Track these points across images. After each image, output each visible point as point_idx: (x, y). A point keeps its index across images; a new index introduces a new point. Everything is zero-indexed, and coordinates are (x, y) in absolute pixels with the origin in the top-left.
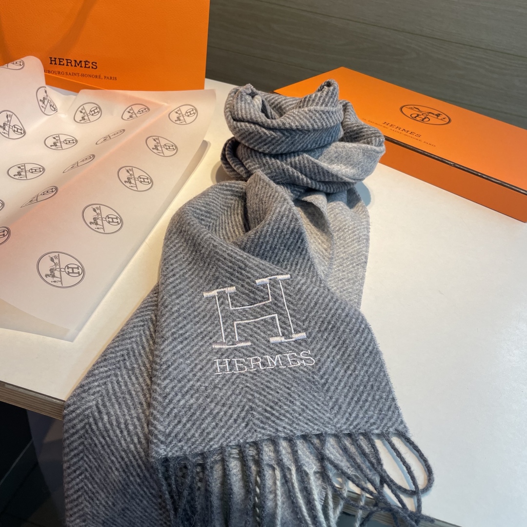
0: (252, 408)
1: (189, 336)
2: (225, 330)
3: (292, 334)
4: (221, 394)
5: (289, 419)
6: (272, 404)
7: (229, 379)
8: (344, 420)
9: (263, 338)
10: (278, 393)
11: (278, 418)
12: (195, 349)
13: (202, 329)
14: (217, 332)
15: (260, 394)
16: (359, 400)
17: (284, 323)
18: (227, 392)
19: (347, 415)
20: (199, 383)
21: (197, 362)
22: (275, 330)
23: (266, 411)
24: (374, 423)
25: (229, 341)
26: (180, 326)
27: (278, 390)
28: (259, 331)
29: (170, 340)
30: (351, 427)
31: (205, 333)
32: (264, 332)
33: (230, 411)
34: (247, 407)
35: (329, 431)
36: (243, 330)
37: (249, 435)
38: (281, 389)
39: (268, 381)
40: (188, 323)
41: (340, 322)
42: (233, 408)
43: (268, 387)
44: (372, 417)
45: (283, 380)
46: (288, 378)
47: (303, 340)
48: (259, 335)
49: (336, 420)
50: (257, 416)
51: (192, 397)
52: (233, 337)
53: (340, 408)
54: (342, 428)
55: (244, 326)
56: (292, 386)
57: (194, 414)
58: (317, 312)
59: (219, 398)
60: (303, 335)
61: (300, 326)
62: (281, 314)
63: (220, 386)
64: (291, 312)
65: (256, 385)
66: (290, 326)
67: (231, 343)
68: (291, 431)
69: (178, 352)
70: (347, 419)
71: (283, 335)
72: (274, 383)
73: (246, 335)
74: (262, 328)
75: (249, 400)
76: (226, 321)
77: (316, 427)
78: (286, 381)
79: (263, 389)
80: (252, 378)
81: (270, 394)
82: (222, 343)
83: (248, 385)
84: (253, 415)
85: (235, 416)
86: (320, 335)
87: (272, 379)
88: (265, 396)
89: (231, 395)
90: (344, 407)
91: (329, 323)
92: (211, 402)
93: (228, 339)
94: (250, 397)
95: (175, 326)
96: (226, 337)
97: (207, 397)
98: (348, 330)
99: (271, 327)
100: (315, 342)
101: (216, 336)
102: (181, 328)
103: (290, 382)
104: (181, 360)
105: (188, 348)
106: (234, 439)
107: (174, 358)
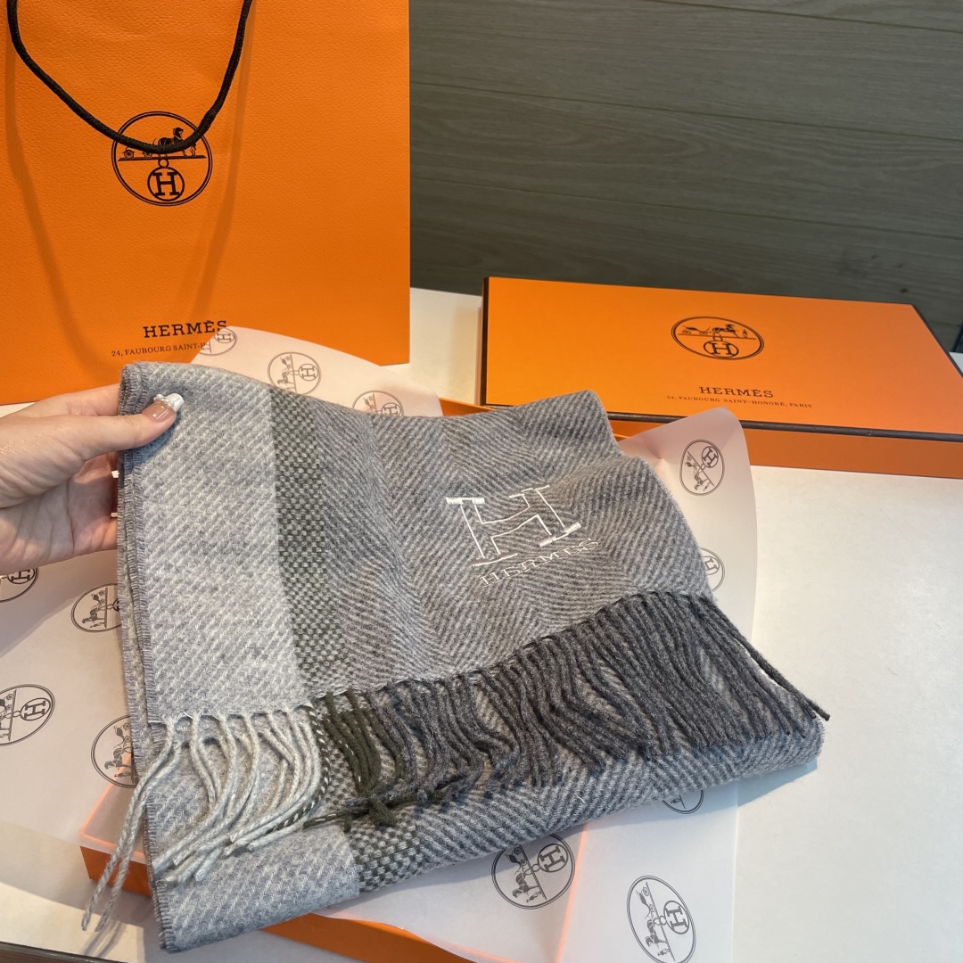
0: (538, 610)
1: (443, 555)
2: (482, 546)
3: (562, 529)
4: (498, 605)
5: (581, 605)
6: (559, 601)
7: (502, 585)
8: (646, 579)
9: (530, 544)
10: (562, 587)
11: (568, 610)
12: (454, 568)
13: (454, 546)
14: (473, 548)
15: (543, 594)
16: (659, 558)
17: (550, 519)
18: (503, 600)
19: (649, 573)
20: (470, 602)
21: (460, 584)
22: (542, 531)
23: (554, 609)
24: (681, 583)
25: (490, 557)
26: (427, 548)
27: (561, 584)
28: (522, 539)
29: (421, 568)
30: (657, 585)
31: (459, 550)
32: (529, 538)
33: (514, 616)
34: (531, 609)
35: (630, 593)
36: (504, 542)
37: (542, 631)
38: (565, 582)
39: (546, 577)
40: (436, 543)
41: (613, 490)
42: (515, 613)
43: (550, 584)
44: (678, 575)
45: (564, 569)
46: (569, 565)
47: (578, 531)
48: (525, 542)
49: (636, 580)
50: (546, 615)
51: (466, 616)
52: (494, 551)
53: (638, 567)
54: (645, 587)
55: (503, 538)
56: (576, 572)
57: (475, 634)
58: (583, 491)
59: (497, 610)
60: (577, 526)
61: (569, 517)
62: (543, 512)
63: (494, 597)
64: (554, 505)
65: (535, 586)
66: (557, 520)
67: (493, 558)
68: (587, 613)
69: (436, 577)
70: (650, 578)
71: (553, 532)
72: (554, 577)
73: (508, 546)
74: (525, 534)
75: (532, 602)
76: (480, 536)
77: (613, 596)
78: (567, 570)
79: (545, 589)
80: (528, 578)
81: (553, 591)
82: (482, 560)
83: (526, 587)
84: (540, 616)
85: (520, 619)
86: (596, 517)
87: (551, 572)
88: (549, 596)
89: (509, 602)
90: (643, 566)
91: (601, 498)
92: (490, 617)
93: (488, 554)
94: (532, 599)
95: (422, 550)
96: (486, 553)
97: (484, 613)
98: (625, 497)
99: (535, 530)
100: (592, 527)
101: (474, 553)
102: (430, 550)
103: (573, 568)
104: (441, 585)
105: (445, 568)
106: (526, 639)
107: (432, 587)
